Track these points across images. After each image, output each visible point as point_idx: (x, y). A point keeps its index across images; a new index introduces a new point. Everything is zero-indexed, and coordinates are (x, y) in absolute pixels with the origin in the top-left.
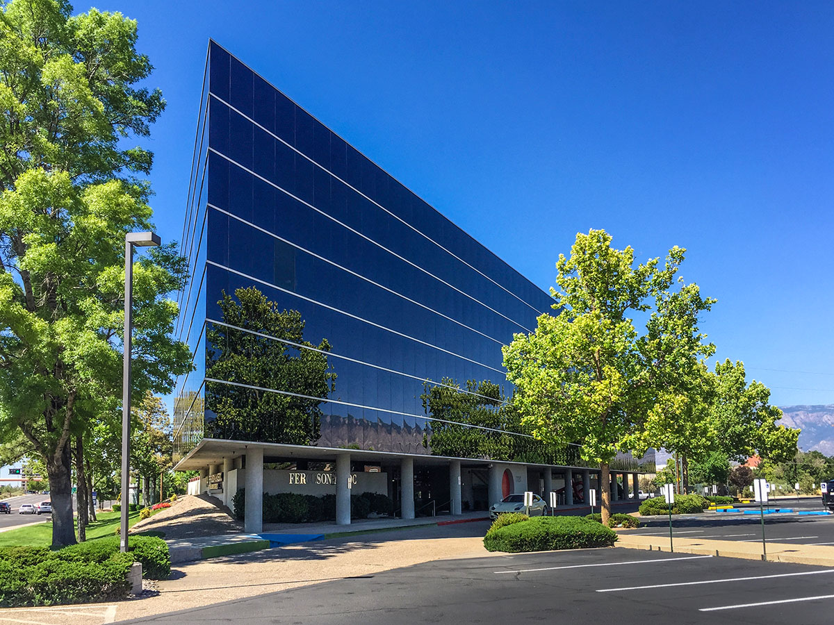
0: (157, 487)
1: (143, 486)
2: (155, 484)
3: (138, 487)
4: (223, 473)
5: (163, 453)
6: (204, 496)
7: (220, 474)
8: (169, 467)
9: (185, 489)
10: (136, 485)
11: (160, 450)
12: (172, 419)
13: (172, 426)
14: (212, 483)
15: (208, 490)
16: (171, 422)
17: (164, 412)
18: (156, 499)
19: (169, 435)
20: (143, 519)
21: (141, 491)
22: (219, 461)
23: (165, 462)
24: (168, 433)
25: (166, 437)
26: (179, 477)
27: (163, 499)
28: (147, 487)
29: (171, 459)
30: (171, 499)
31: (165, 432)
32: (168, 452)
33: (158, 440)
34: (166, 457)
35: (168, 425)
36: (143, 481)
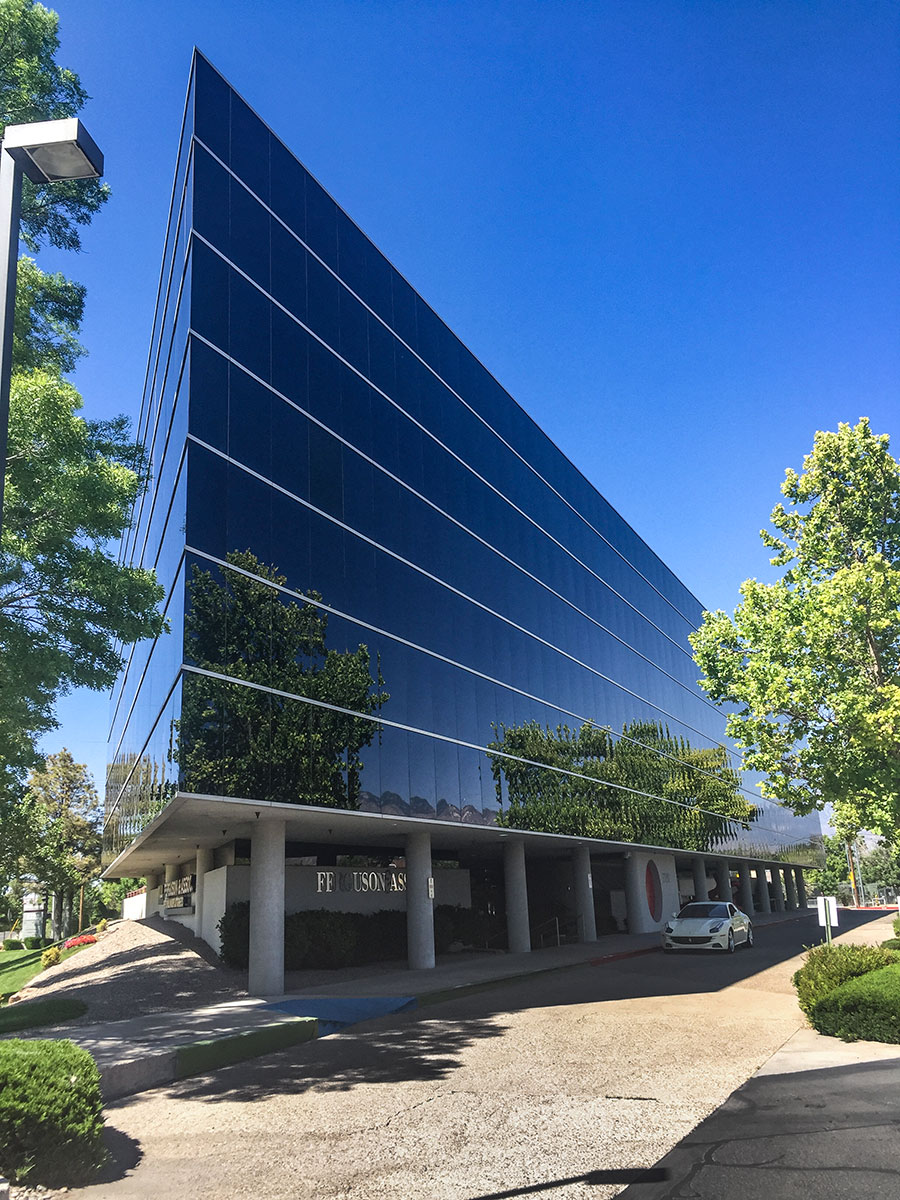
0: (75, 908)
1: (52, 908)
2: (71, 904)
3: (45, 910)
4: (194, 877)
5: (85, 853)
6: (152, 921)
7: (189, 879)
8: (95, 875)
9: (118, 909)
10: (42, 907)
11: (79, 849)
12: (102, 797)
13: (103, 809)
14: (171, 897)
15: (161, 909)
16: (101, 802)
17: (89, 787)
18: (73, 930)
19: (96, 823)
20: (48, 966)
21: (49, 916)
22: (185, 855)
23: (88, 868)
24: (94, 820)
25: (92, 825)
26: (108, 892)
27: (84, 927)
28: (59, 909)
29: (99, 863)
30: (98, 927)
31: (90, 819)
32: (94, 851)
33: (79, 833)
34: (89, 859)
35: (95, 806)
36: (53, 900)
